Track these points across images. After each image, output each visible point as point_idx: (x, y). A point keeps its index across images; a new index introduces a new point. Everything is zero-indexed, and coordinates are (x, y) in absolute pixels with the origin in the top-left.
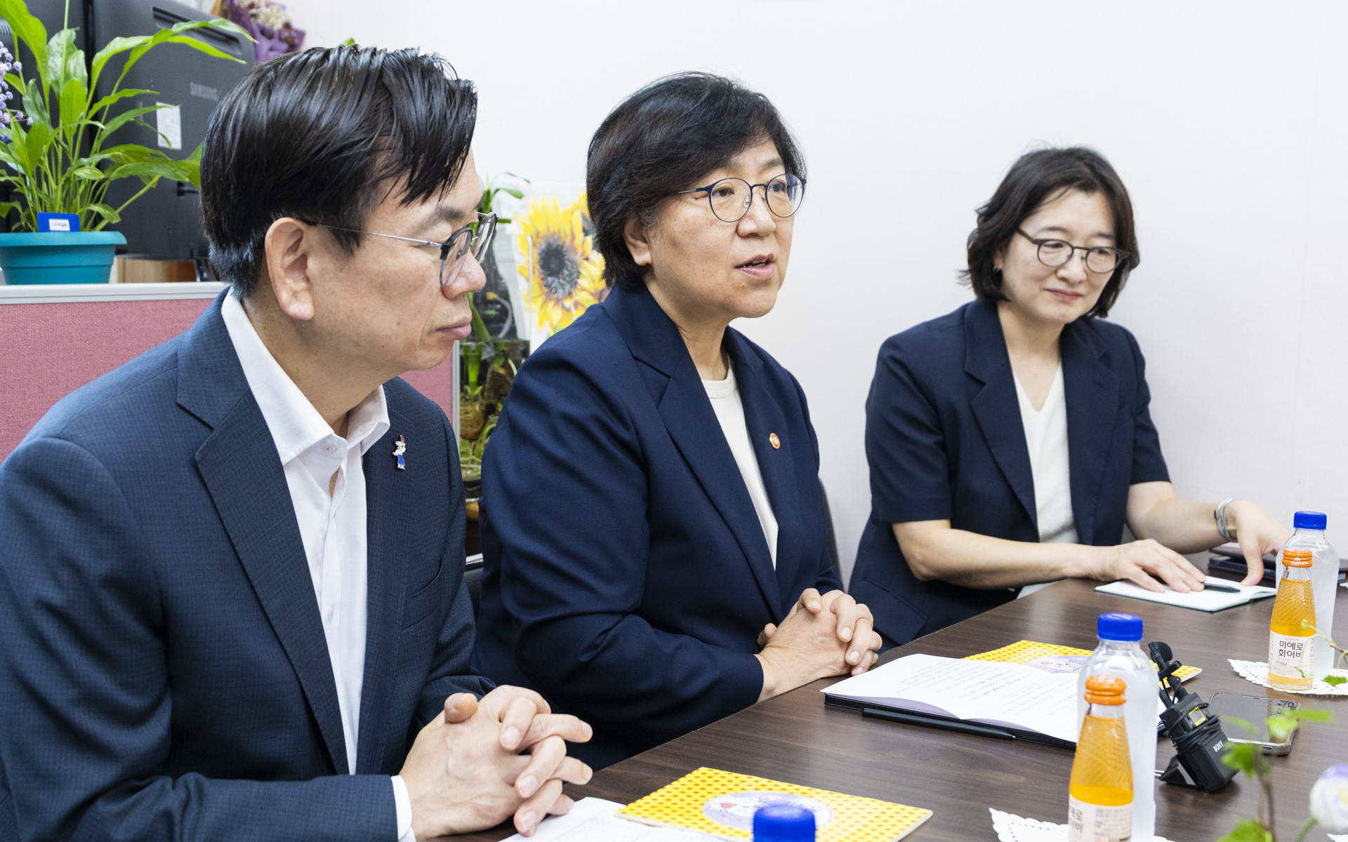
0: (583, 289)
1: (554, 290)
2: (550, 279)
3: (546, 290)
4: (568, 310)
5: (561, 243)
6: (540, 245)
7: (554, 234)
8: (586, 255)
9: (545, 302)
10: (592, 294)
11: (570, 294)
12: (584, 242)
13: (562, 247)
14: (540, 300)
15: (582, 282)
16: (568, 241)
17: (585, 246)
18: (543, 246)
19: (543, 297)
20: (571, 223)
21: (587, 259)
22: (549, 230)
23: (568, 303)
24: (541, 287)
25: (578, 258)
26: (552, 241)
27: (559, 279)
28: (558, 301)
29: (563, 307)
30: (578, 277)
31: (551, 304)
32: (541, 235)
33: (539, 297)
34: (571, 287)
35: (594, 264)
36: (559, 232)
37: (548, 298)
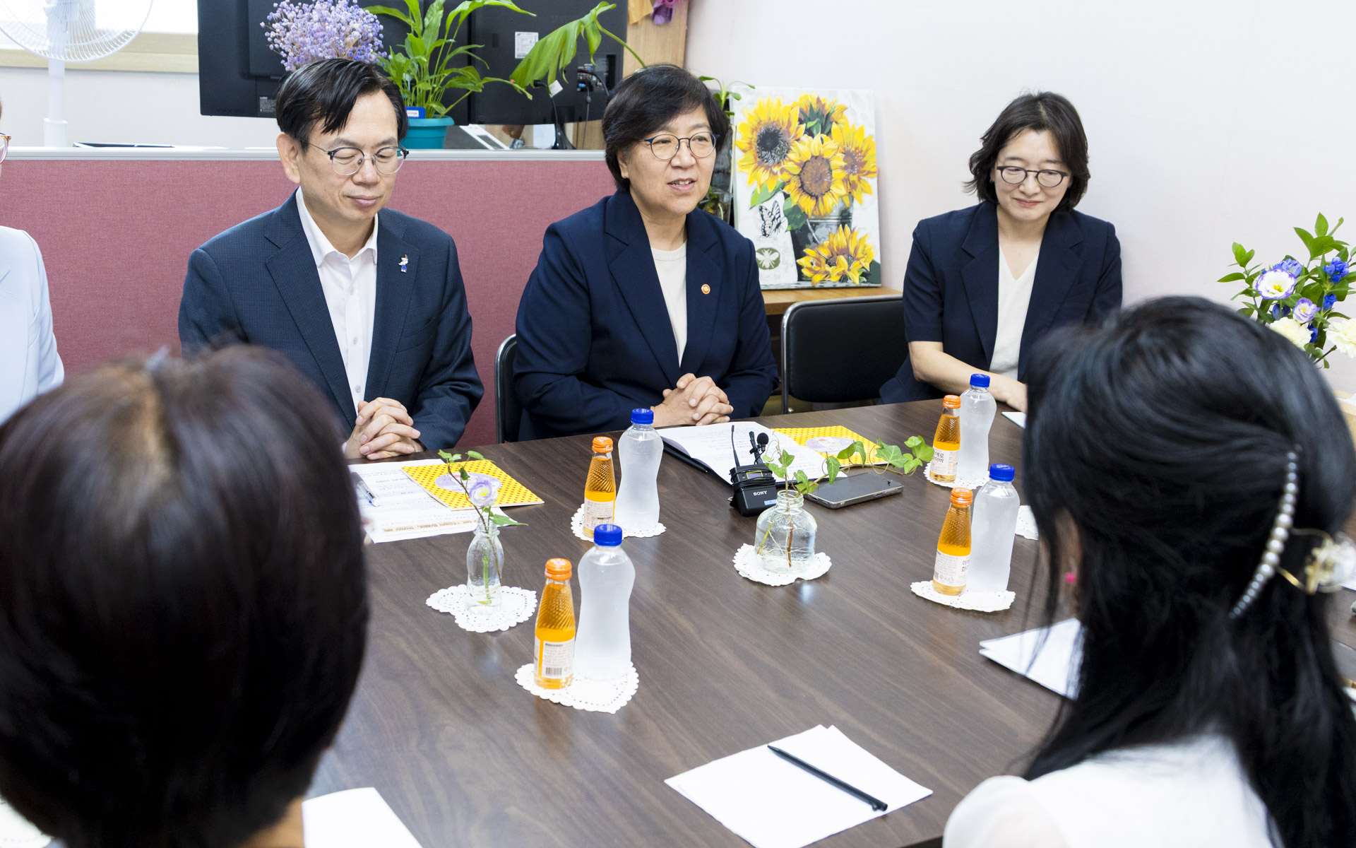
0: (790, 160)
1: (765, 160)
2: (764, 153)
3: (758, 160)
4: (775, 174)
5: (778, 128)
6: (761, 129)
7: (774, 122)
8: (797, 137)
9: (757, 168)
10: (797, 164)
11: (779, 163)
12: (797, 128)
13: (779, 131)
14: (753, 167)
15: (790, 155)
16: (784, 128)
17: (798, 131)
18: (763, 130)
19: (756, 164)
20: (789, 114)
21: (798, 140)
22: (770, 119)
23: (776, 169)
24: (755, 158)
25: (791, 139)
26: (771, 127)
27: (771, 153)
28: (767, 168)
29: (771, 172)
30: (787, 152)
31: (763, 169)
32: (762, 123)
33: (753, 164)
34: (781, 158)
35: (804, 144)
36: (778, 121)
37: (760, 165)
